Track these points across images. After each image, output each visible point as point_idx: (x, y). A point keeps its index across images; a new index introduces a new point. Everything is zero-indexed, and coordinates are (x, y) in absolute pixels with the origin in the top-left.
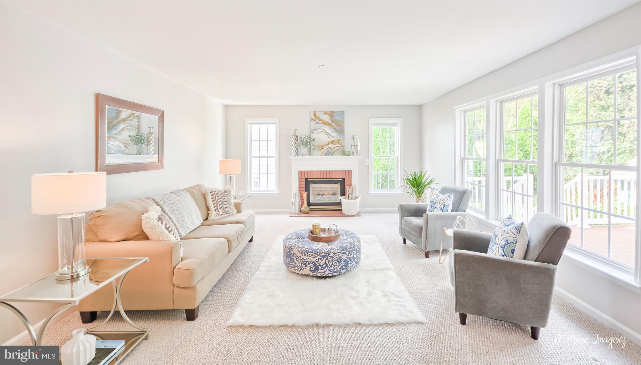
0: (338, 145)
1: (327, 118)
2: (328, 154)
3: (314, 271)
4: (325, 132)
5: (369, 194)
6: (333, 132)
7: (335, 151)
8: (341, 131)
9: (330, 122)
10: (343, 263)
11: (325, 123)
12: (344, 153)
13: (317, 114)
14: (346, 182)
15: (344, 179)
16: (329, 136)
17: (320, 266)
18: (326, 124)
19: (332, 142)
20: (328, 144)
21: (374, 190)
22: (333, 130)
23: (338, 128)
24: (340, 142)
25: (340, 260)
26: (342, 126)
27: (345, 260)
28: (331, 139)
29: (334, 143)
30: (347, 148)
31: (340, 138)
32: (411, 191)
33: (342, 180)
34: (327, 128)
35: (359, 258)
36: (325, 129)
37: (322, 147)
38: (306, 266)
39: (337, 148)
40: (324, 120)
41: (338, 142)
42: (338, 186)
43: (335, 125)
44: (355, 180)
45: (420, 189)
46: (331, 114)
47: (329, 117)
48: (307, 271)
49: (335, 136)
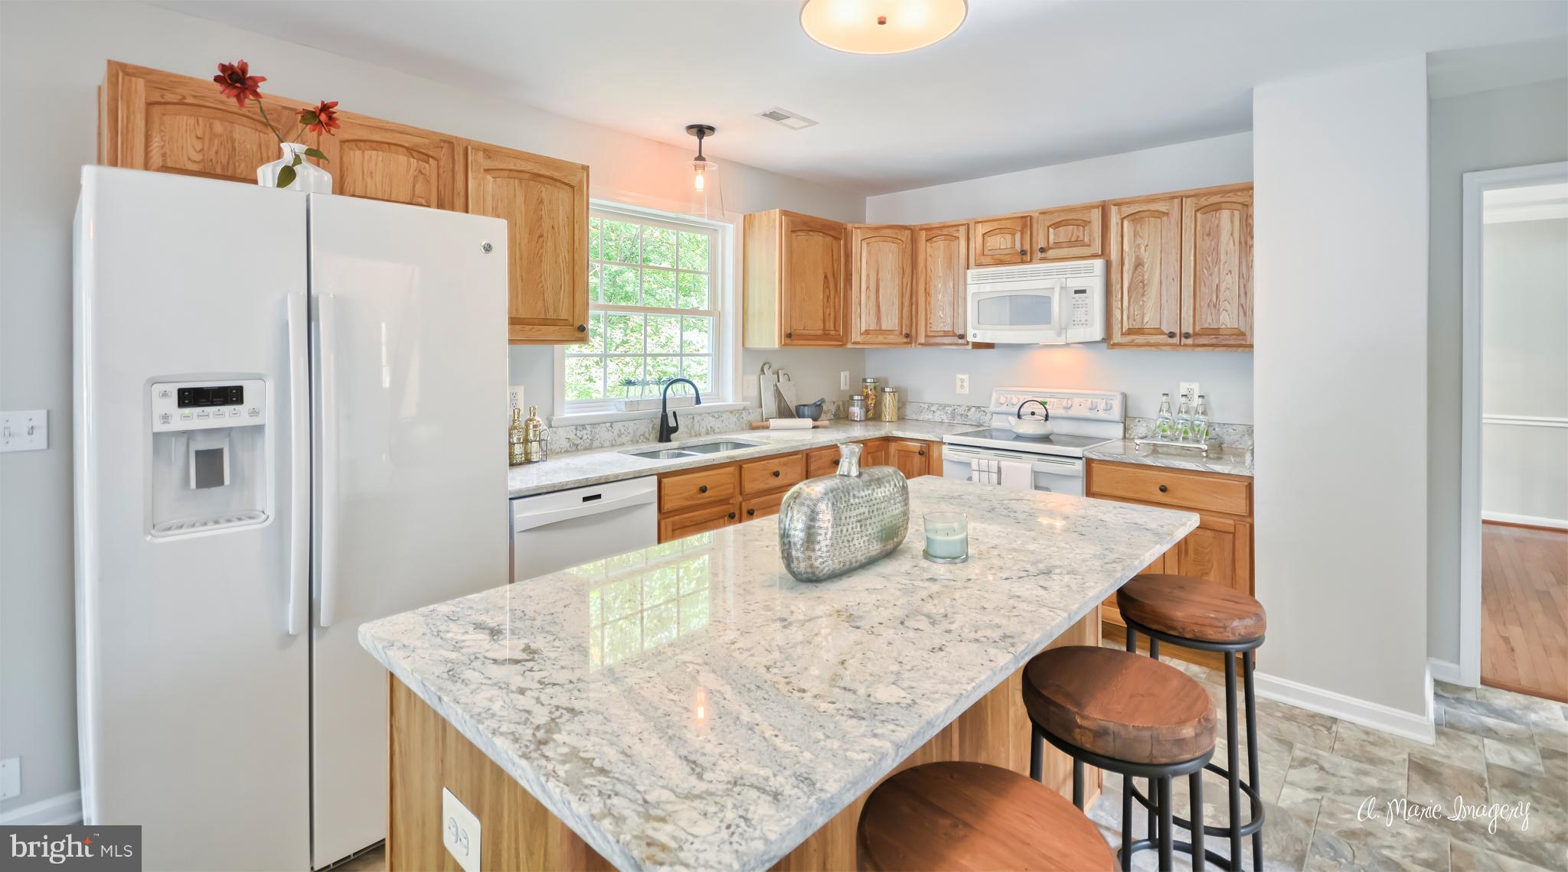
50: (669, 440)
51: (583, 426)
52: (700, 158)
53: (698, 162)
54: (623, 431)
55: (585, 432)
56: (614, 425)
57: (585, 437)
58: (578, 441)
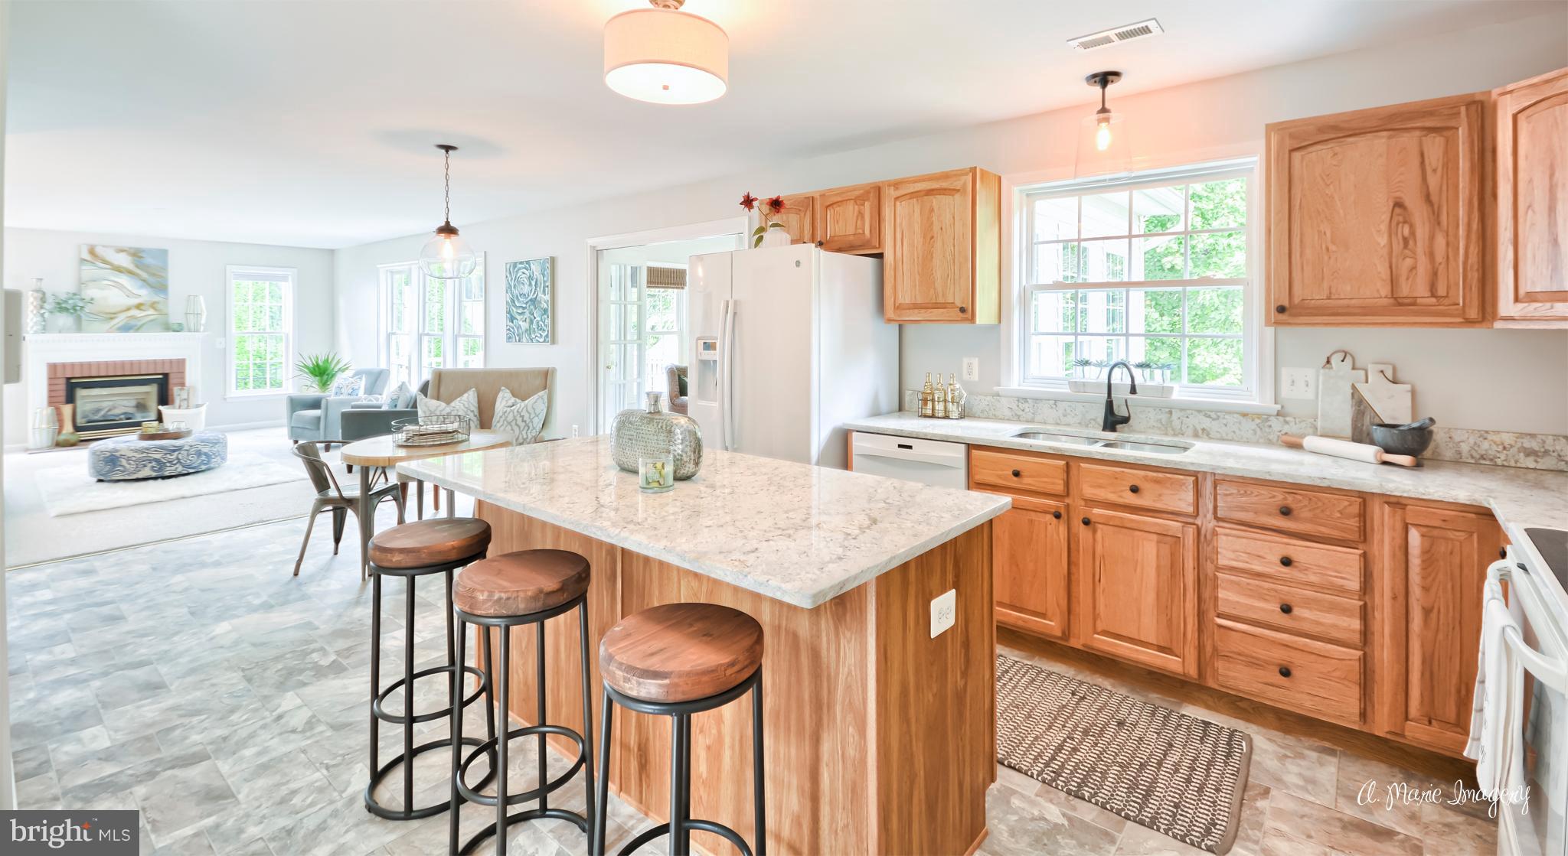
0: (151, 312)
1: (124, 260)
2: (126, 328)
3: (160, 469)
4: (120, 287)
5: (225, 399)
6: (141, 287)
7: (144, 324)
8: (161, 288)
9: (131, 267)
10: (204, 457)
11: (119, 269)
12: (167, 328)
13: (99, 250)
14: (172, 380)
15: (166, 375)
16: (130, 294)
17: (169, 462)
18: (120, 272)
19: (139, 307)
20: (128, 309)
21: (234, 392)
22: (140, 283)
23: (151, 279)
24: (159, 306)
25: (199, 453)
26: (162, 277)
27: (206, 454)
28: (136, 301)
29: (142, 307)
30: (175, 318)
31: (157, 299)
32: (309, 383)
33: (160, 376)
34: (124, 280)
35: (225, 453)
36: (116, 280)
37: (112, 316)
38: (145, 466)
39: (152, 317)
40: (116, 263)
41: (153, 305)
42: (153, 389)
43: (144, 275)
44: (193, 375)
45: (325, 377)
46: (136, 254)
47: (130, 258)
48: (147, 472)
49: (144, 294)
50: (1113, 430)
51: (1025, 400)
52: (1104, 110)
53: (1102, 115)
54: (1068, 411)
55: (1026, 405)
56: (1059, 403)
57: (1027, 410)
58: (1021, 413)
